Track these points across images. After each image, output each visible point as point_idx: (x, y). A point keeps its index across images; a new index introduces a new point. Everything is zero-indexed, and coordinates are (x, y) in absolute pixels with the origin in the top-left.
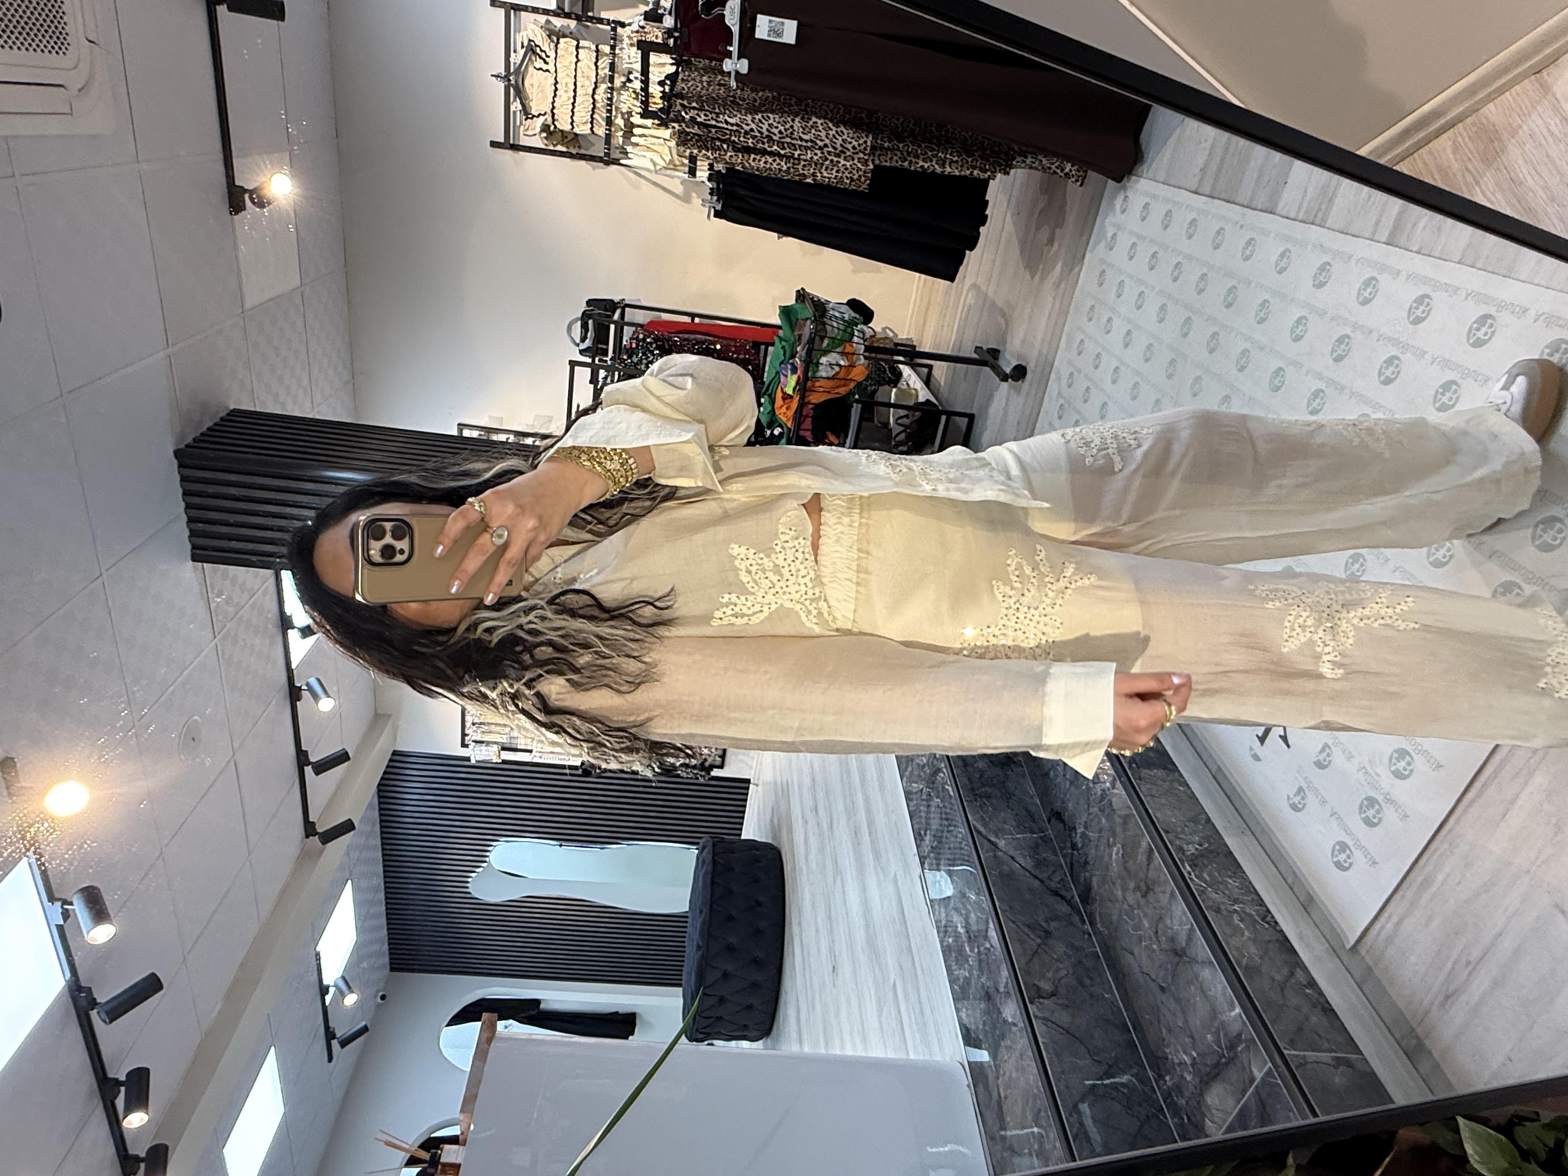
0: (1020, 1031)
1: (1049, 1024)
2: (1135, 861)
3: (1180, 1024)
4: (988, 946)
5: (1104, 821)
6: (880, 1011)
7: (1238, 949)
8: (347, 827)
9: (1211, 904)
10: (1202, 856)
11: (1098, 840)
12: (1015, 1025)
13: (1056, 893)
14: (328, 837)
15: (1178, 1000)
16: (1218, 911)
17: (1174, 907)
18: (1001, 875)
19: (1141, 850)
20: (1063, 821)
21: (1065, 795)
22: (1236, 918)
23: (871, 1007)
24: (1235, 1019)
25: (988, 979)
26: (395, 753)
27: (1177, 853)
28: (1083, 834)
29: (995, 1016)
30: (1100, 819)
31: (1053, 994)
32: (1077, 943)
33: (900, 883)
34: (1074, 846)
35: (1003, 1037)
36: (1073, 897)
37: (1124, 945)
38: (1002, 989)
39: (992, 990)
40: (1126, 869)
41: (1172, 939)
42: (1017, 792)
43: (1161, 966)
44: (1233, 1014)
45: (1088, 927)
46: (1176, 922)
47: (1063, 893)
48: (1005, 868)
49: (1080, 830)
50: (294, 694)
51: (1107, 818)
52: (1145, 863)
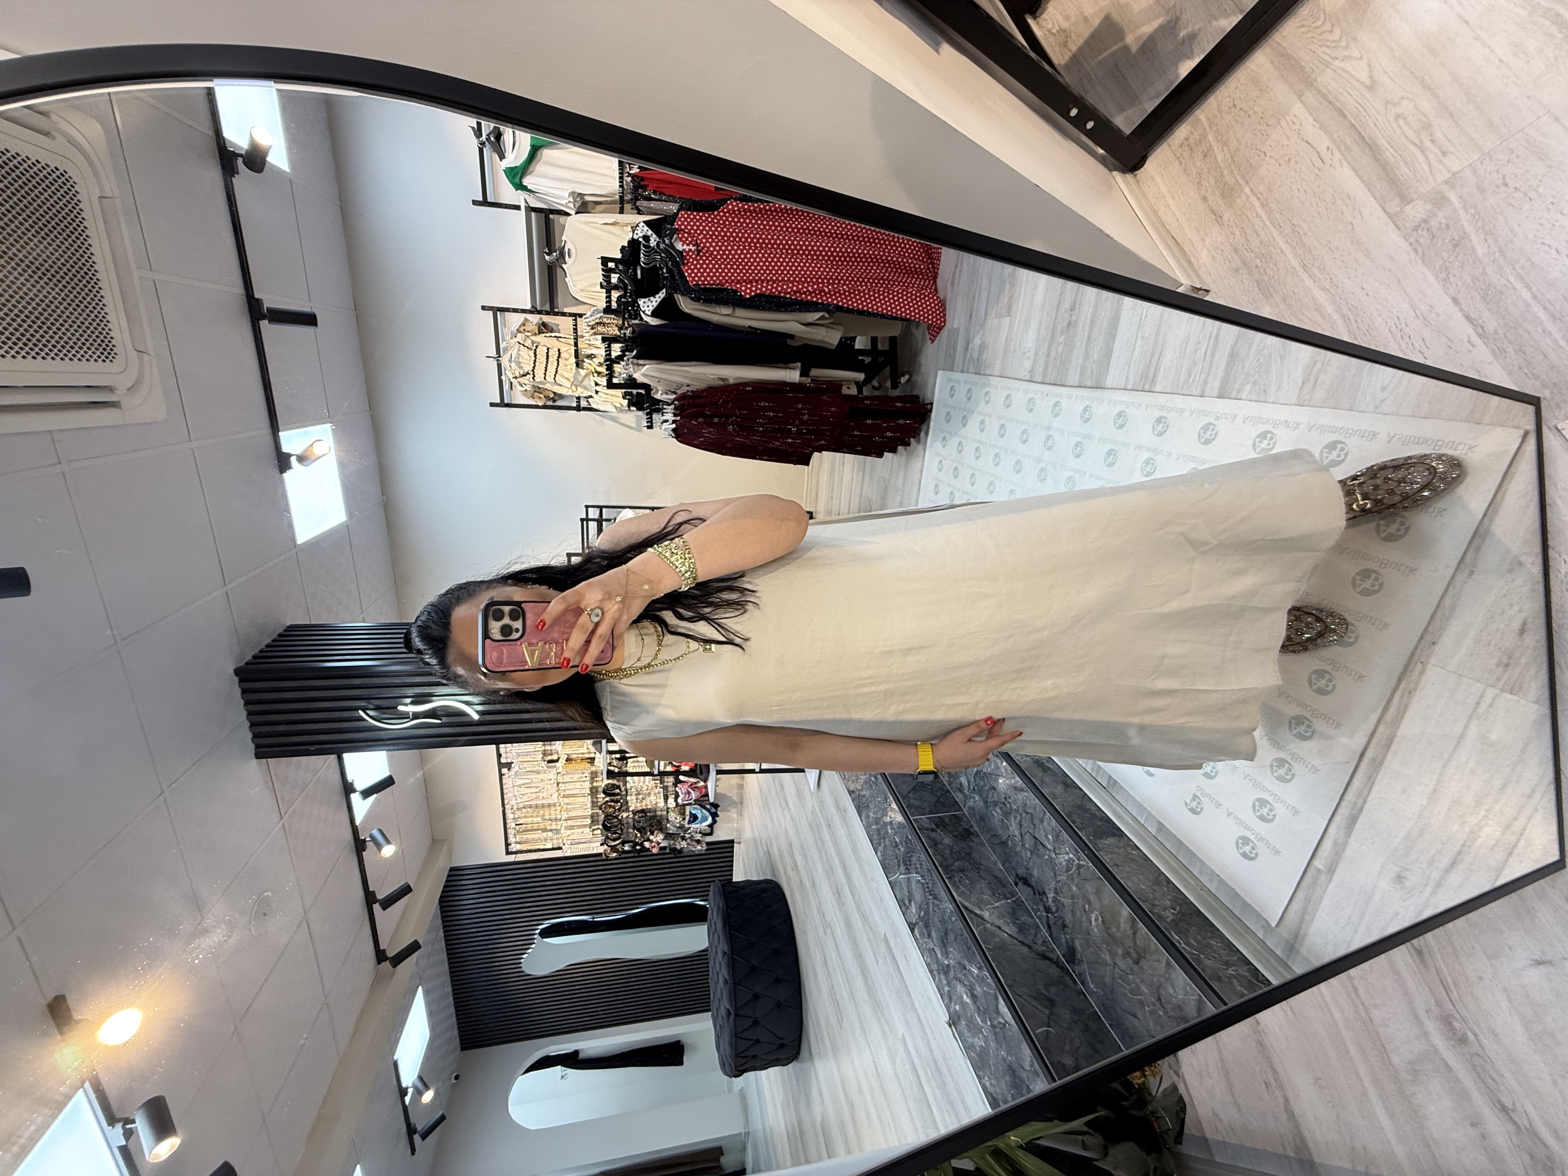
2: (1118, 929)
4: (1002, 1021)
5: (1074, 888)
6: (892, 1059)
8: (414, 947)
9: (1209, 972)
10: (1180, 920)
11: (1073, 905)
13: (1044, 957)
14: (397, 960)
16: (1219, 979)
17: (1173, 976)
18: (997, 948)
19: (1122, 920)
20: (1030, 886)
21: (1028, 862)
22: (1234, 980)
23: (882, 1055)
25: (1008, 1053)
26: (452, 869)
27: (1161, 923)
28: (1055, 900)
30: (1069, 887)
32: (1078, 1007)
33: (892, 944)
34: (1047, 910)
36: (1058, 956)
37: (1124, 1007)
38: (1028, 1068)
39: (1015, 1066)
40: (1109, 935)
41: (1180, 1008)
42: (982, 862)
45: (1081, 987)
46: (1180, 991)
47: (1050, 955)
48: (997, 939)
49: (1051, 895)
50: (360, 846)
51: (1077, 886)
52: (1130, 932)
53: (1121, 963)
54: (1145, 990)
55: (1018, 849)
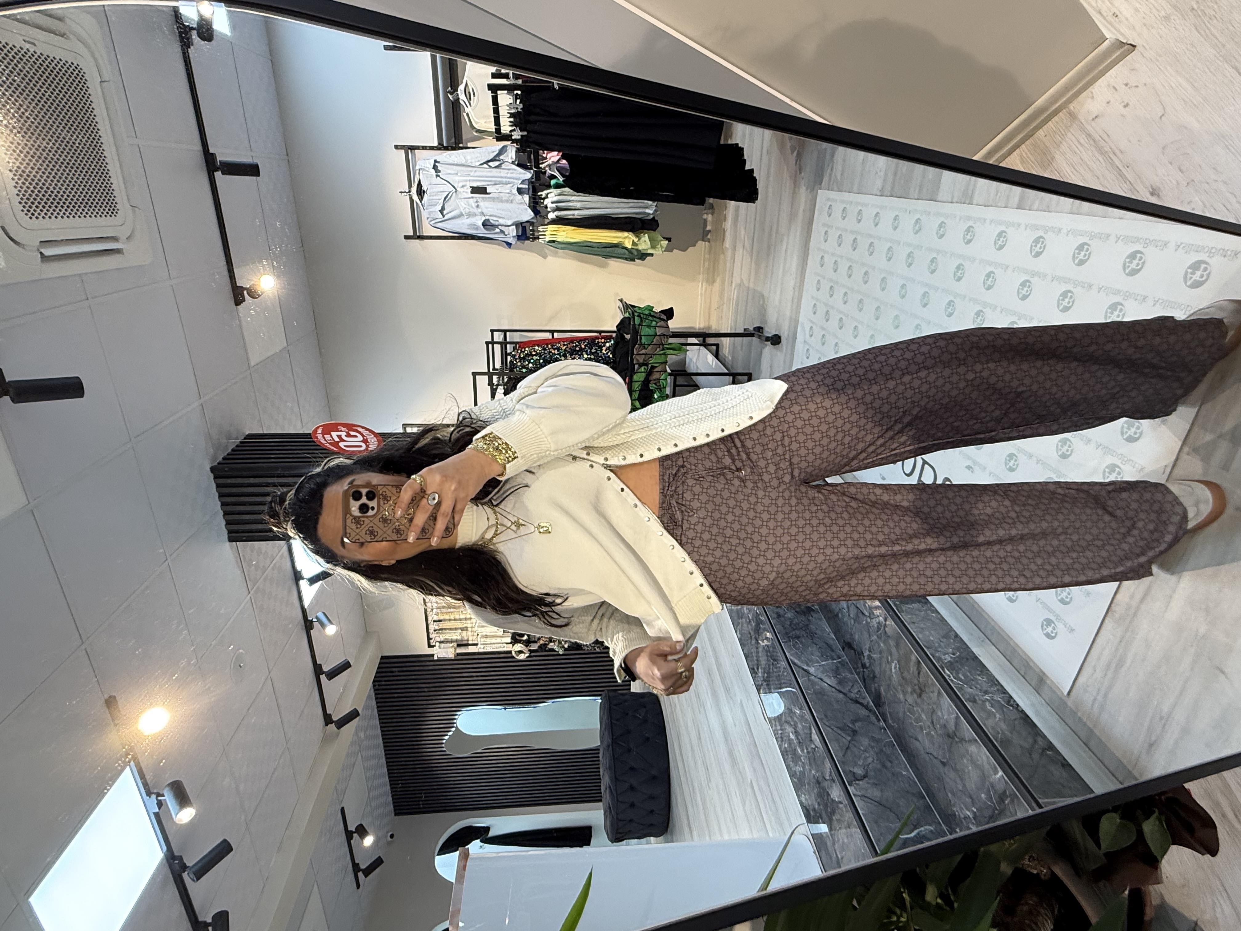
0: (846, 806)
1: (866, 799)
2: (908, 671)
3: (961, 788)
4: (813, 746)
5: (882, 645)
6: (744, 804)
7: (993, 728)
8: (353, 715)
9: (968, 696)
10: (957, 662)
11: (881, 658)
12: (841, 803)
13: (857, 702)
14: (342, 723)
15: (956, 770)
16: (974, 701)
17: (942, 702)
18: (816, 693)
19: (912, 664)
20: (853, 649)
21: (852, 629)
22: (987, 704)
23: (737, 801)
24: (999, 779)
25: (817, 771)
26: (383, 658)
27: (938, 662)
28: (869, 656)
29: (825, 798)
30: (879, 644)
31: (865, 777)
32: (877, 736)
33: (745, 708)
34: (864, 666)
35: (833, 812)
36: (868, 703)
37: (910, 734)
38: (828, 778)
39: (820, 779)
40: (903, 678)
41: (945, 726)
42: (818, 632)
43: (940, 746)
44: (998, 776)
45: (882, 723)
46: (945, 713)
47: (861, 701)
48: (817, 687)
49: (866, 653)
50: (308, 625)
51: (884, 643)
52: (916, 673)
53: (910, 699)
54: (924, 716)
55: (845, 619)
